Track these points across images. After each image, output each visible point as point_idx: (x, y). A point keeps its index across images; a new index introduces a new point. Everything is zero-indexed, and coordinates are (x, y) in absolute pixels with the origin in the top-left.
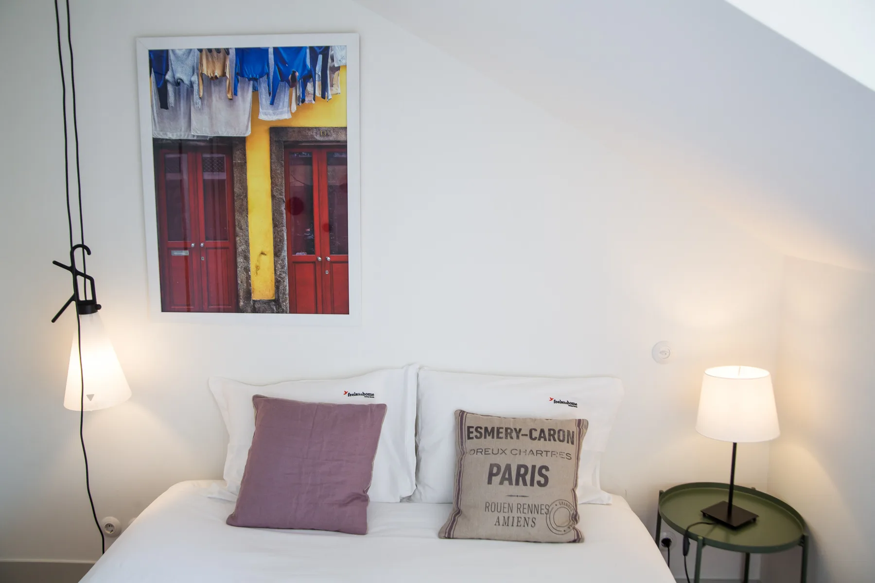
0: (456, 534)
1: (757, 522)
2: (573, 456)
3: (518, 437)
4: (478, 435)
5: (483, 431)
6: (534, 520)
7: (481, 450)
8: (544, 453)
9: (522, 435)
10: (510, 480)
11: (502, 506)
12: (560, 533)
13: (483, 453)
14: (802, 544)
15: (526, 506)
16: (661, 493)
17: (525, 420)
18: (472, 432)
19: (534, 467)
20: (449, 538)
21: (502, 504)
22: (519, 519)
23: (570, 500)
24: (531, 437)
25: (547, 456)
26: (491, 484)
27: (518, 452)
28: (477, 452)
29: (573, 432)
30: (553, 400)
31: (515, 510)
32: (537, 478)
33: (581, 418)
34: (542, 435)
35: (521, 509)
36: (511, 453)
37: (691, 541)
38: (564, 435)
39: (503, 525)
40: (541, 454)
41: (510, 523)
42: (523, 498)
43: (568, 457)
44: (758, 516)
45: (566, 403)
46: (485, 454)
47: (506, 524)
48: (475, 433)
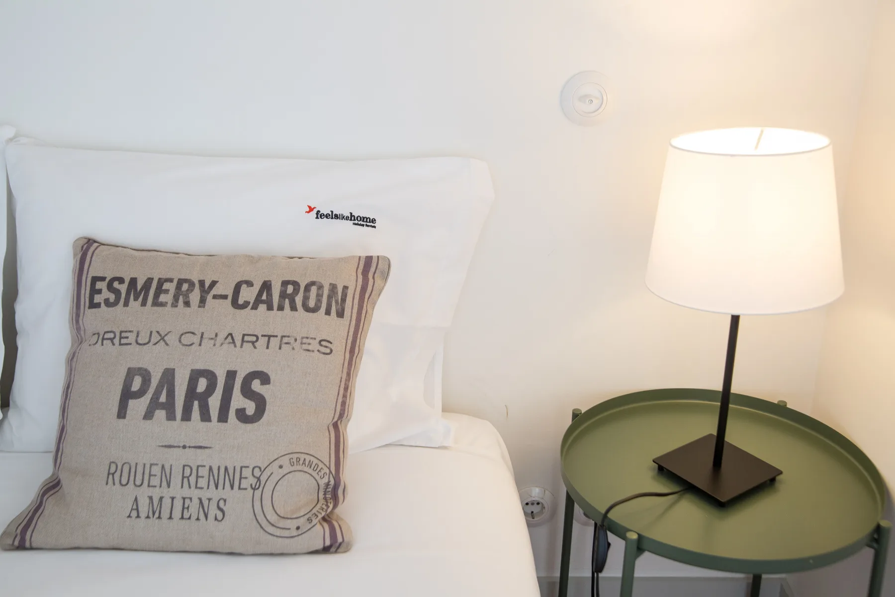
0: (37, 540)
1: (777, 484)
2: (340, 347)
3: (203, 301)
4: (112, 297)
5: (123, 288)
6: (222, 504)
7: (111, 335)
8: (263, 341)
9: (215, 297)
10: (169, 407)
11: (147, 472)
12: (286, 533)
13: (116, 341)
14: (875, 545)
15: (204, 472)
16: (576, 415)
17: (229, 261)
18: (99, 292)
19: (231, 375)
20: (22, 547)
21: (148, 466)
22: (187, 502)
23: (323, 451)
24: (235, 304)
25: (268, 348)
26: (124, 417)
27: (196, 339)
28: (103, 339)
29: (345, 288)
30: (315, 211)
31: (176, 480)
32: (238, 401)
33: (374, 254)
34: (264, 297)
35: (193, 479)
36: (180, 341)
37: (611, 537)
38: (319, 296)
39: (148, 517)
40: (253, 343)
41: (165, 513)
42: (199, 451)
43: (323, 350)
44: (780, 473)
45: (347, 218)
46: (121, 344)
47: (155, 513)
48: (106, 294)
